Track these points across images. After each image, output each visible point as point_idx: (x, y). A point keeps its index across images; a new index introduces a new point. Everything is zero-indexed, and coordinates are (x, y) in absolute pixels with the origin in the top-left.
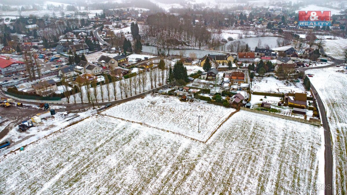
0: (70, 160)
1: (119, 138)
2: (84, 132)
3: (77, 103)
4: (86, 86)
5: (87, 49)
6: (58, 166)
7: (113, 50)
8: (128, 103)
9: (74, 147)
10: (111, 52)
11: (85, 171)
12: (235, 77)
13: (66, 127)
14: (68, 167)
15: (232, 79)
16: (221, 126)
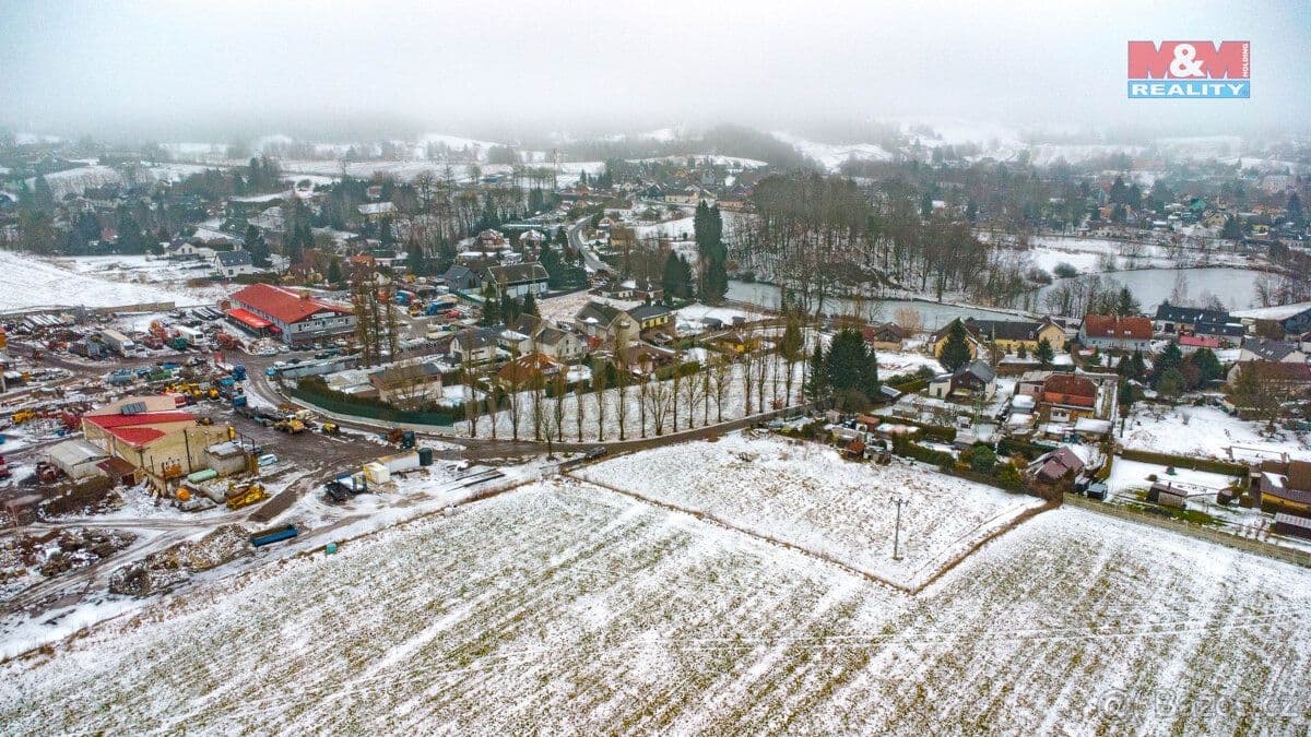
0: (466, 595)
1: (622, 550)
2: (516, 523)
3: (498, 437)
4: (534, 392)
5: (544, 284)
6: (431, 606)
7: (628, 289)
8: (663, 450)
9: (480, 561)
10: (621, 295)
11: (510, 628)
12: (1059, 396)
13: (462, 503)
14: (461, 612)
15: (1043, 400)
16: (983, 547)
